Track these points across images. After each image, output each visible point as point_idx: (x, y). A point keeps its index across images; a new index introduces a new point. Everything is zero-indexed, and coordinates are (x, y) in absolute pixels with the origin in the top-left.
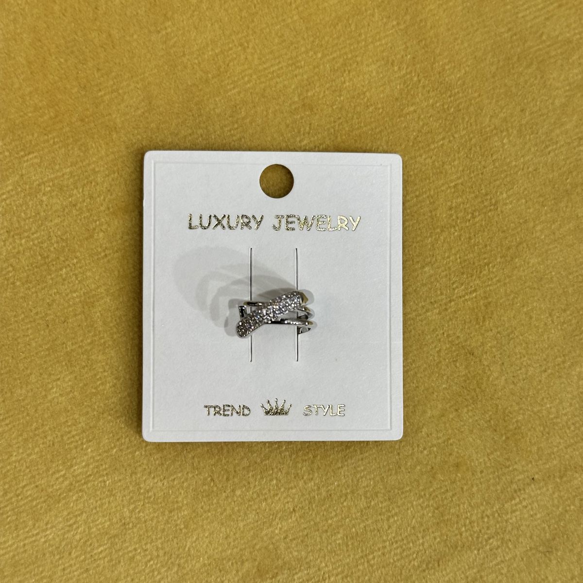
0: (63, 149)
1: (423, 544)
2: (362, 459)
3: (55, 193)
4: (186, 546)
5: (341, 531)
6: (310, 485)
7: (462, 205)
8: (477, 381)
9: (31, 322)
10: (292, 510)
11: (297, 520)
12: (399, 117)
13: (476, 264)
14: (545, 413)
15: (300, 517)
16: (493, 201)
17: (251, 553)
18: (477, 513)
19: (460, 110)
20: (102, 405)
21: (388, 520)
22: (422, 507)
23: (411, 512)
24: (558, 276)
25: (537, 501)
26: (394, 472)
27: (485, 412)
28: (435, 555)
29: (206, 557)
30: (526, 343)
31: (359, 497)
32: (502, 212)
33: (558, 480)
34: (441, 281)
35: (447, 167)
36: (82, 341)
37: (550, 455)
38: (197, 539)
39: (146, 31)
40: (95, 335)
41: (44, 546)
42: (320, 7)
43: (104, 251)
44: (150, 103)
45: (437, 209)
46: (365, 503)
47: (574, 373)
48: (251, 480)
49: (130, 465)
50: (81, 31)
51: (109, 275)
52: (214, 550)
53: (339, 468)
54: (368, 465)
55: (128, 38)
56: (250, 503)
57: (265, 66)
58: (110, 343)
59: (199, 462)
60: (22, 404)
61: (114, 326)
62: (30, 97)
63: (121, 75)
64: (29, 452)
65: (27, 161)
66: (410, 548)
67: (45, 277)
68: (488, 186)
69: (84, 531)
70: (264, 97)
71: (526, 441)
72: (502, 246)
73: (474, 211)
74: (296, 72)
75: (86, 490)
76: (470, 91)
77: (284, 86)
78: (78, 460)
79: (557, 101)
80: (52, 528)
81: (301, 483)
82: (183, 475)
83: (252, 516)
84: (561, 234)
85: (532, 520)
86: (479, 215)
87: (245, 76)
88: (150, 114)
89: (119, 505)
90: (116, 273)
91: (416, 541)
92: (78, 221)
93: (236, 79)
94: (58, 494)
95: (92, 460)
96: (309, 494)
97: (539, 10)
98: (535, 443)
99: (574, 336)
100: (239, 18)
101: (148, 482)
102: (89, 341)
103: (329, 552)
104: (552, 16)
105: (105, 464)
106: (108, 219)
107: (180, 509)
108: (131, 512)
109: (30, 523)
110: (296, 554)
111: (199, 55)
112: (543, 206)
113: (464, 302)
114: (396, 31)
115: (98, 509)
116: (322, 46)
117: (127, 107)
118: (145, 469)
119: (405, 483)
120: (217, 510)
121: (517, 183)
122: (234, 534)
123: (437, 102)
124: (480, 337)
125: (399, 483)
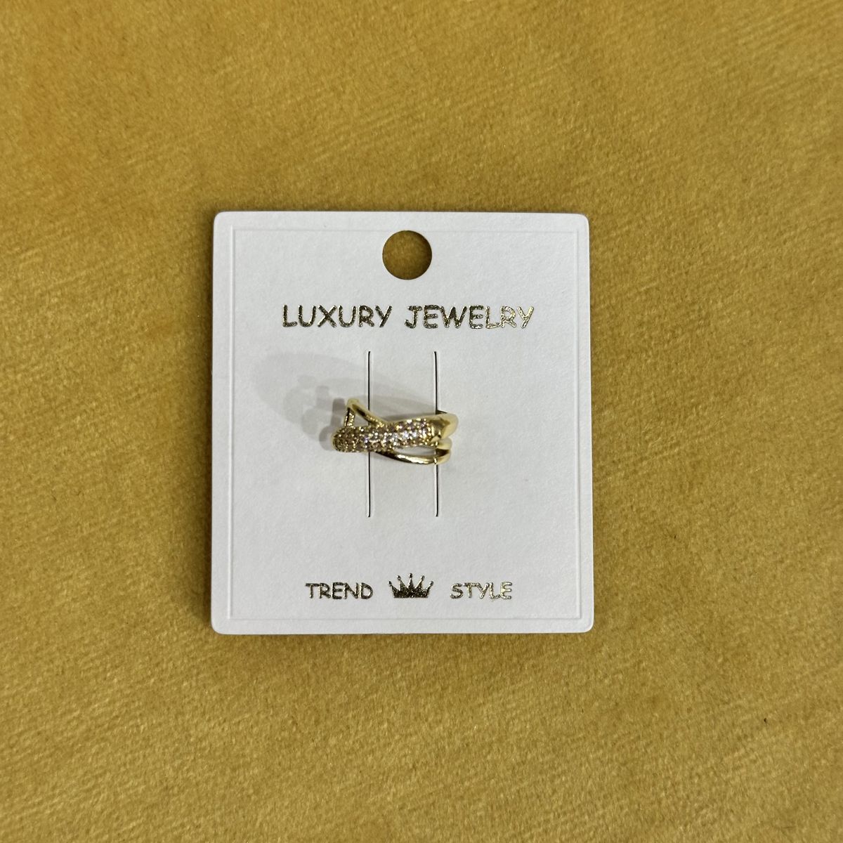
0: (77, 243)
1: (603, 816)
2: (513, 692)
3: (65, 306)
4: (256, 819)
5: (484, 797)
6: (437, 729)
7: (657, 319)
8: (682, 577)
9: (30, 493)
10: (411, 766)
11: (418, 781)
12: (566, 191)
13: (679, 405)
14: (781, 623)
15: (424, 778)
16: (704, 313)
17: (351, 830)
18: (683, 770)
19: (654, 181)
20: (134, 614)
21: (552, 781)
22: (601, 762)
23: (587, 769)
24: (799, 421)
25: (771, 753)
26: (560, 710)
27: (694, 622)
28: (622, 833)
29: (286, 835)
30: (754, 521)
31: (510, 747)
32: (716, 329)
33: (802, 722)
34: (628, 431)
35: (635, 264)
36: (104, 521)
37: (789, 685)
38: (272, 810)
39: (196, 71)
40: (123, 513)
41: (50, 820)
42: (449, 34)
43: (136, 390)
44: (202, 175)
45: (621, 325)
46: (518, 757)
47: (824, 564)
48: (351, 723)
49: (174, 702)
50: (103, 71)
51: (143, 424)
52: (297, 826)
53: (479, 705)
54: (523, 701)
55: (169, 81)
56: (350, 757)
57: (369, 120)
58: (146, 524)
59: (275, 697)
60: (18, 613)
61: (151, 499)
62: (29, 167)
63: (160, 134)
64: (27, 682)
65: (25, 259)
66: (585, 823)
67: (50, 429)
68: (696, 291)
69: (108, 799)
70: (367, 165)
71: (754, 666)
72: (717, 378)
73: (676, 327)
74: (413, 128)
75: (111, 737)
76: (668, 152)
77: (397, 148)
78: (100, 695)
79: (795, 167)
80: (60, 794)
81: (424, 727)
82: (252, 716)
83: (352, 776)
84: (803, 361)
85: (764, 781)
86: (683, 333)
87: (340, 134)
88: (201, 189)
89: (159, 760)
90: (154, 421)
91: (593, 813)
92: (99, 347)
93: (326, 138)
94: (71, 744)
95: (119, 695)
96: (436, 743)
97: (768, 34)
98: (768, 667)
99: (825, 510)
100: (331, 50)
101: (201, 726)
102: (115, 520)
103: (466, 829)
104: (787, 43)
105: (139, 700)
106: (141, 344)
107: (247, 765)
108: (177, 770)
109: (30, 787)
110: (417, 831)
111: (273, 104)
112: (777, 319)
113: (661, 460)
114: (559, 67)
115: (128, 767)
116: (451, 89)
117: (169, 180)
118: (196, 707)
119: (577, 726)
120: (301, 767)
121: (739, 286)
122: (327, 802)
123: (619, 170)
124: (686, 512)
125: (568, 727)
